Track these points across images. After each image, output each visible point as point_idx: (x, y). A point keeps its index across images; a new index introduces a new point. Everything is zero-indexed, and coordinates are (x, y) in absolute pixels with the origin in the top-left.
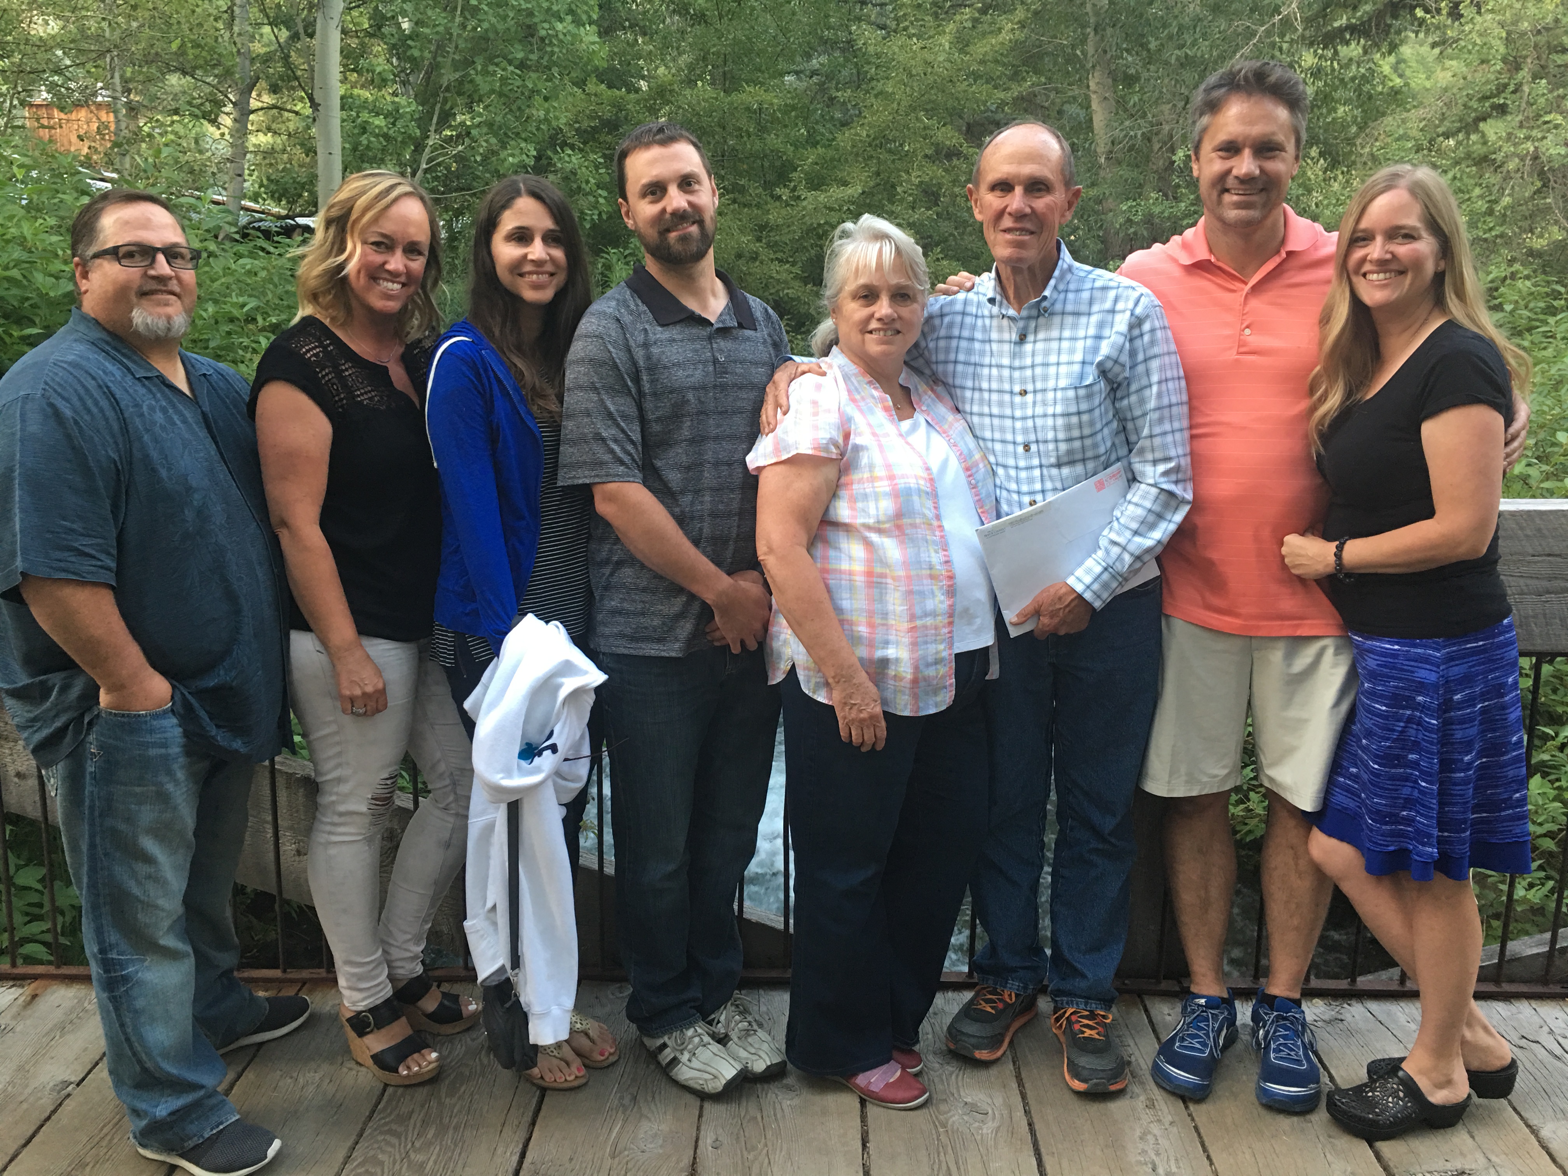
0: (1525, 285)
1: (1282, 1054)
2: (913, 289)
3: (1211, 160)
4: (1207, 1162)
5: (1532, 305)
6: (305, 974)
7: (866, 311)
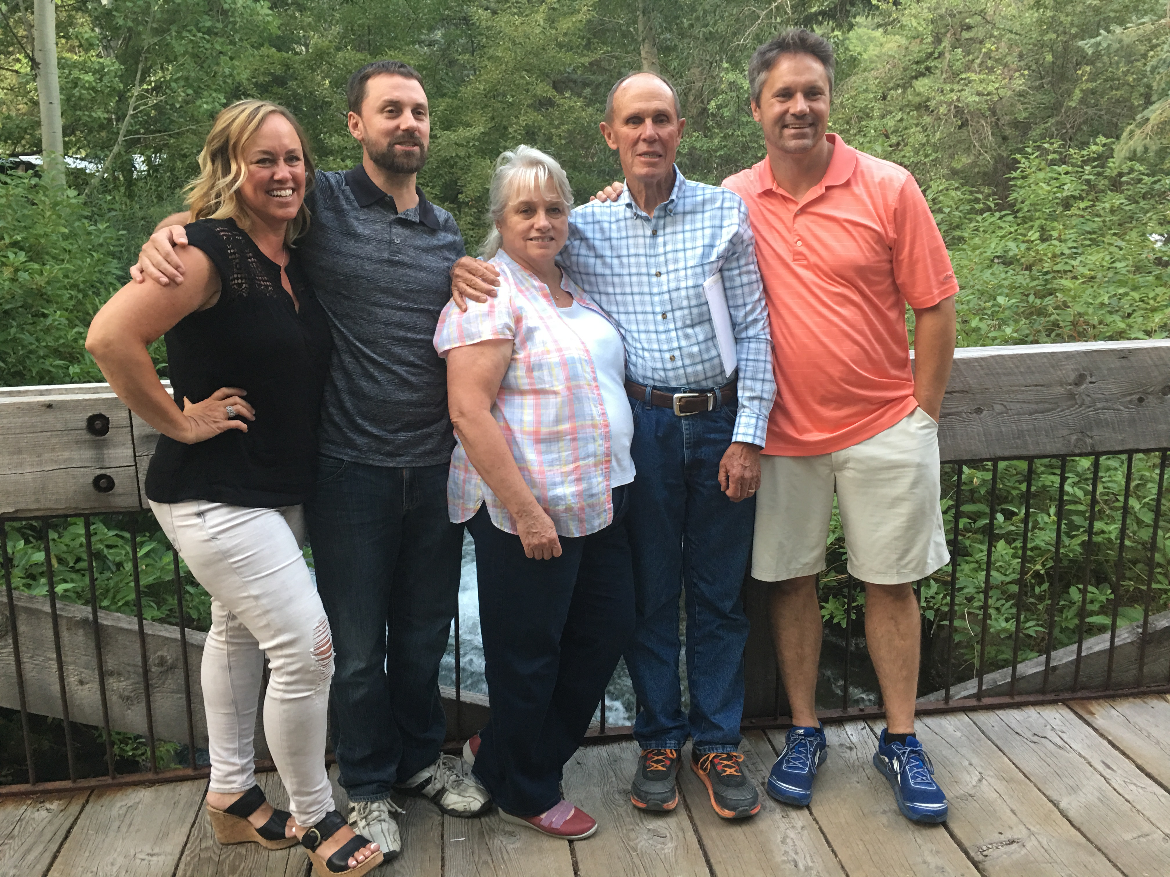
0: (956, 195)
1: (919, 780)
2: (563, 204)
3: (772, 105)
4: (832, 855)
5: (961, 208)
6: (93, 782)
7: (527, 223)
